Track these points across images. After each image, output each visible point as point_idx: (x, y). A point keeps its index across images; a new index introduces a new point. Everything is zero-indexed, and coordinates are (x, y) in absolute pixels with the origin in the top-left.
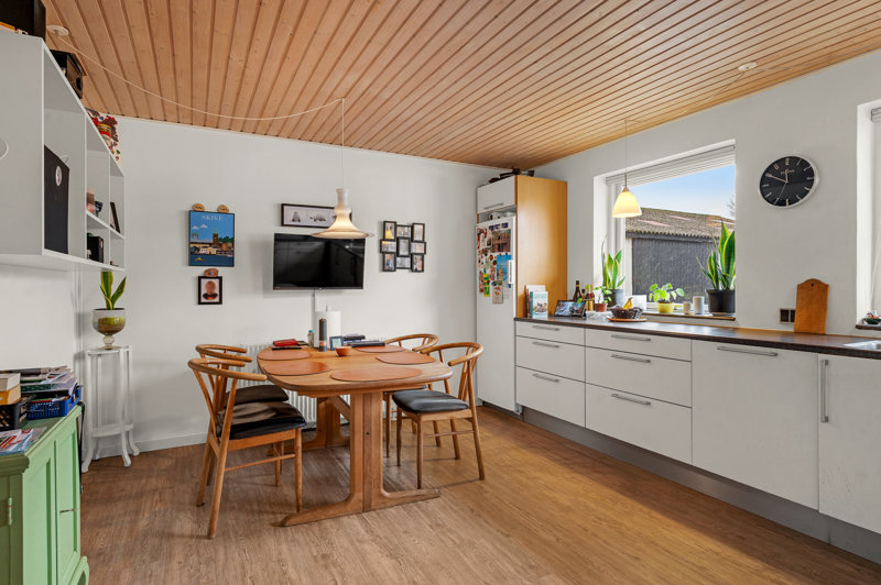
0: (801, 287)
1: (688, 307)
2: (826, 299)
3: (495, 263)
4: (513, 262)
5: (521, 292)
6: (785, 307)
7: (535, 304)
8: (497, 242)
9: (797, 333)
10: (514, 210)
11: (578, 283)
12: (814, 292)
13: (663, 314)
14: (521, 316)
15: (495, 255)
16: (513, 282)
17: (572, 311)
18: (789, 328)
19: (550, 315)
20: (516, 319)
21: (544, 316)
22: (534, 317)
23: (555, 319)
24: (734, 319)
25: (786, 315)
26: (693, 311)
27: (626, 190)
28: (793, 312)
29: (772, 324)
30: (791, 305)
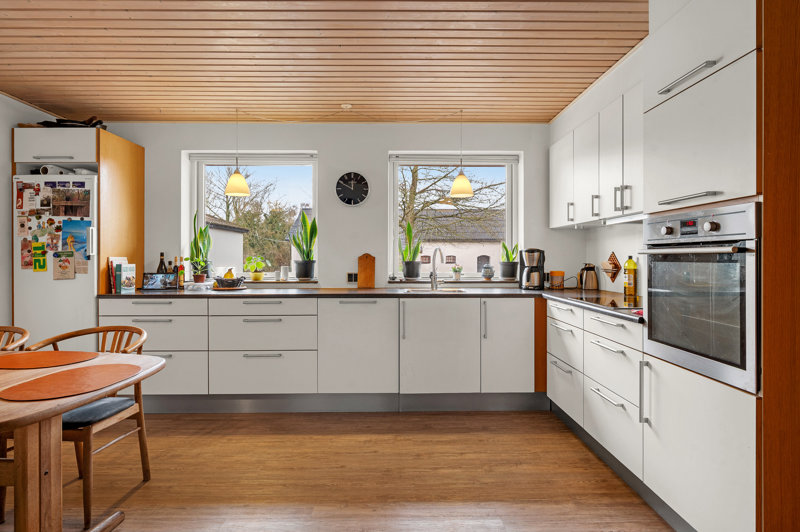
0: (360, 258)
1: (278, 275)
2: (374, 266)
3: (58, 229)
4: (94, 229)
5: (103, 265)
6: (350, 272)
7: (123, 278)
8: (64, 203)
9: (359, 288)
10: (94, 169)
11: (162, 254)
12: (367, 261)
13: (256, 282)
14: (103, 292)
15: (59, 219)
16: (94, 253)
17: (165, 283)
18: (354, 285)
19: (138, 289)
20: (99, 296)
21: (132, 291)
22: (123, 292)
23: (143, 292)
24: (316, 282)
25: (352, 277)
26: (282, 277)
27: (237, 172)
28: (356, 275)
29: (343, 284)
30: (354, 270)
